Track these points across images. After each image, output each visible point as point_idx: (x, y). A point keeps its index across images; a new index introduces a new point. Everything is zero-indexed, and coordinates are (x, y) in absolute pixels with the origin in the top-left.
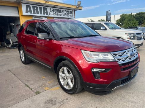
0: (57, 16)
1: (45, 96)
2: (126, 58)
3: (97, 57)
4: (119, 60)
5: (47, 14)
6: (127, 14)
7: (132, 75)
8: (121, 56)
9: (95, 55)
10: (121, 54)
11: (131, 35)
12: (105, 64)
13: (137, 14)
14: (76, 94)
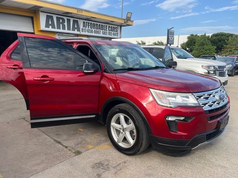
0: (93, 34)
1: (90, 158)
2: (214, 102)
3: (174, 99)
4: (205, 104)
5: (79, 30)
6: (198, 35)
7: (221, 127)
8: (207, 98)
9: (170, 96)
10: (206, 96)
11: (209, 68)
12: (183, 110)
13: (214, 35)
14: (139, 154)
